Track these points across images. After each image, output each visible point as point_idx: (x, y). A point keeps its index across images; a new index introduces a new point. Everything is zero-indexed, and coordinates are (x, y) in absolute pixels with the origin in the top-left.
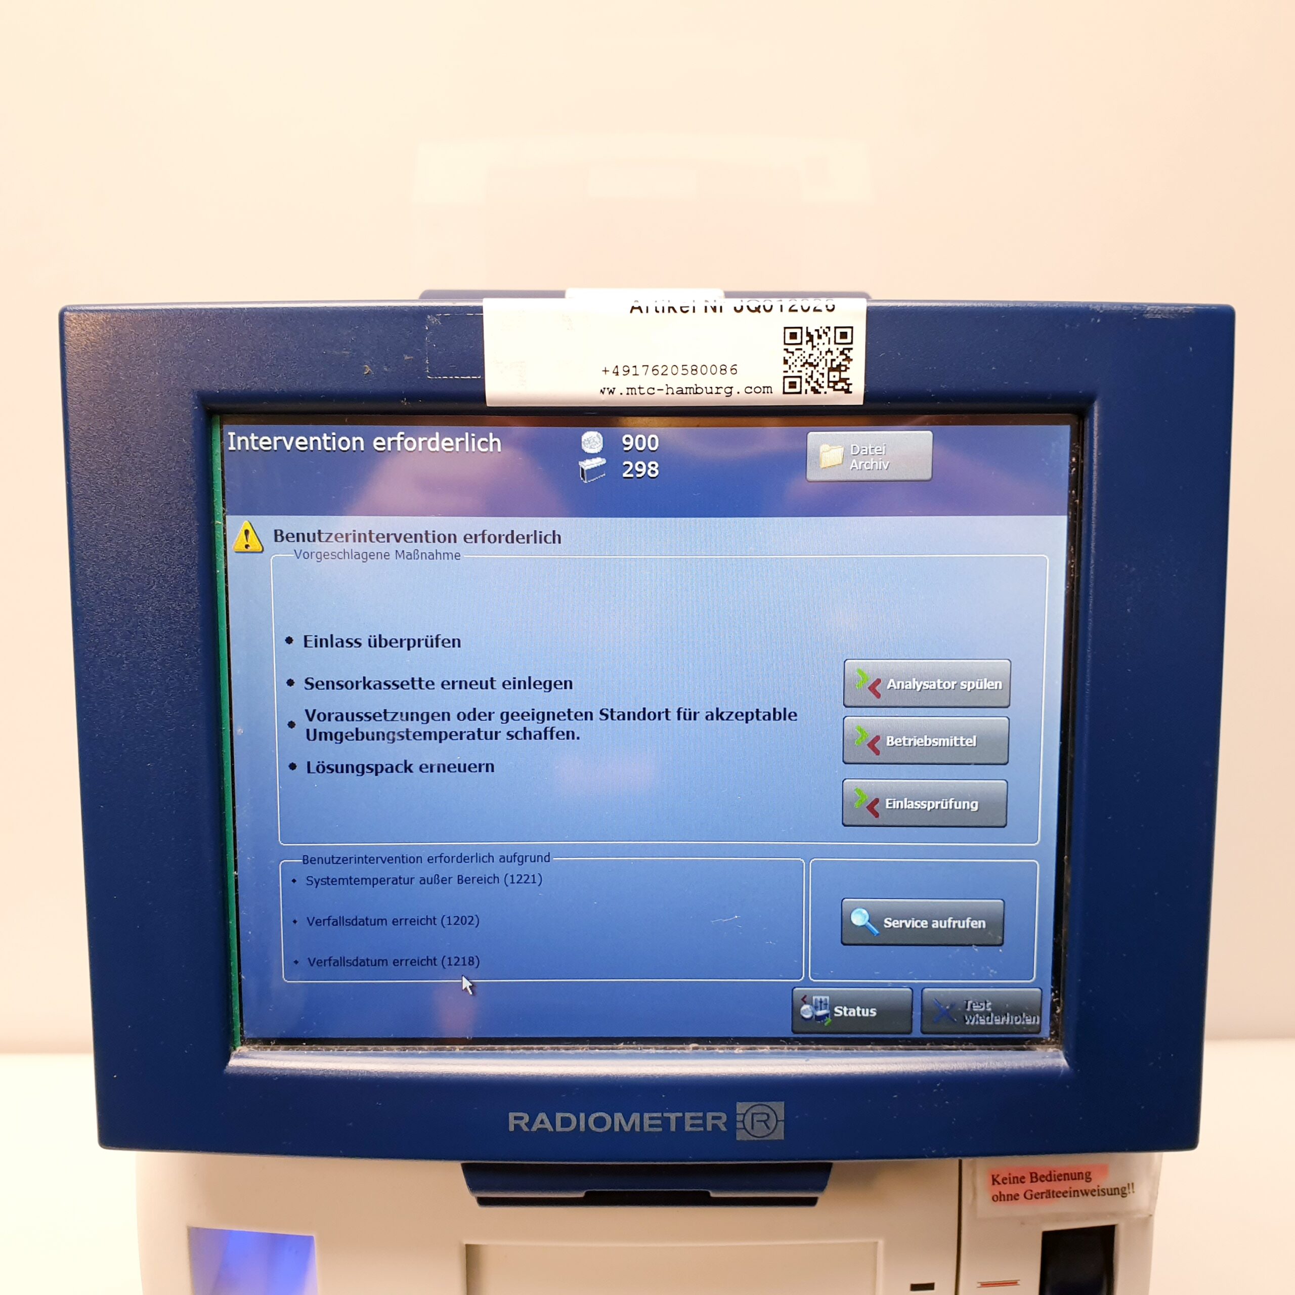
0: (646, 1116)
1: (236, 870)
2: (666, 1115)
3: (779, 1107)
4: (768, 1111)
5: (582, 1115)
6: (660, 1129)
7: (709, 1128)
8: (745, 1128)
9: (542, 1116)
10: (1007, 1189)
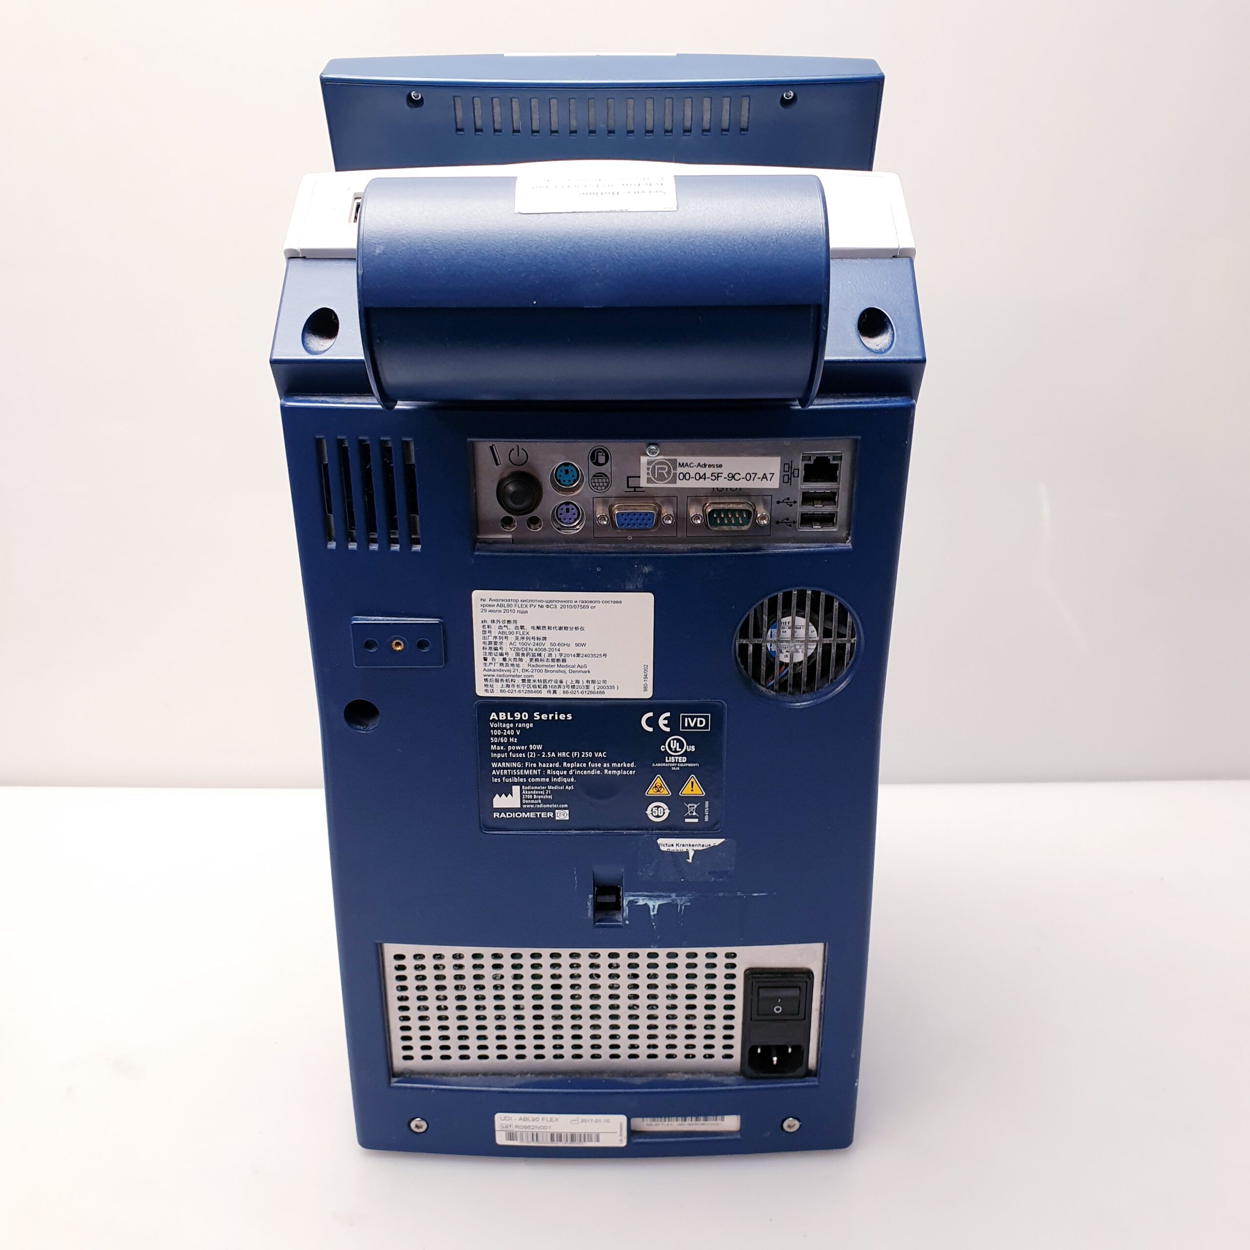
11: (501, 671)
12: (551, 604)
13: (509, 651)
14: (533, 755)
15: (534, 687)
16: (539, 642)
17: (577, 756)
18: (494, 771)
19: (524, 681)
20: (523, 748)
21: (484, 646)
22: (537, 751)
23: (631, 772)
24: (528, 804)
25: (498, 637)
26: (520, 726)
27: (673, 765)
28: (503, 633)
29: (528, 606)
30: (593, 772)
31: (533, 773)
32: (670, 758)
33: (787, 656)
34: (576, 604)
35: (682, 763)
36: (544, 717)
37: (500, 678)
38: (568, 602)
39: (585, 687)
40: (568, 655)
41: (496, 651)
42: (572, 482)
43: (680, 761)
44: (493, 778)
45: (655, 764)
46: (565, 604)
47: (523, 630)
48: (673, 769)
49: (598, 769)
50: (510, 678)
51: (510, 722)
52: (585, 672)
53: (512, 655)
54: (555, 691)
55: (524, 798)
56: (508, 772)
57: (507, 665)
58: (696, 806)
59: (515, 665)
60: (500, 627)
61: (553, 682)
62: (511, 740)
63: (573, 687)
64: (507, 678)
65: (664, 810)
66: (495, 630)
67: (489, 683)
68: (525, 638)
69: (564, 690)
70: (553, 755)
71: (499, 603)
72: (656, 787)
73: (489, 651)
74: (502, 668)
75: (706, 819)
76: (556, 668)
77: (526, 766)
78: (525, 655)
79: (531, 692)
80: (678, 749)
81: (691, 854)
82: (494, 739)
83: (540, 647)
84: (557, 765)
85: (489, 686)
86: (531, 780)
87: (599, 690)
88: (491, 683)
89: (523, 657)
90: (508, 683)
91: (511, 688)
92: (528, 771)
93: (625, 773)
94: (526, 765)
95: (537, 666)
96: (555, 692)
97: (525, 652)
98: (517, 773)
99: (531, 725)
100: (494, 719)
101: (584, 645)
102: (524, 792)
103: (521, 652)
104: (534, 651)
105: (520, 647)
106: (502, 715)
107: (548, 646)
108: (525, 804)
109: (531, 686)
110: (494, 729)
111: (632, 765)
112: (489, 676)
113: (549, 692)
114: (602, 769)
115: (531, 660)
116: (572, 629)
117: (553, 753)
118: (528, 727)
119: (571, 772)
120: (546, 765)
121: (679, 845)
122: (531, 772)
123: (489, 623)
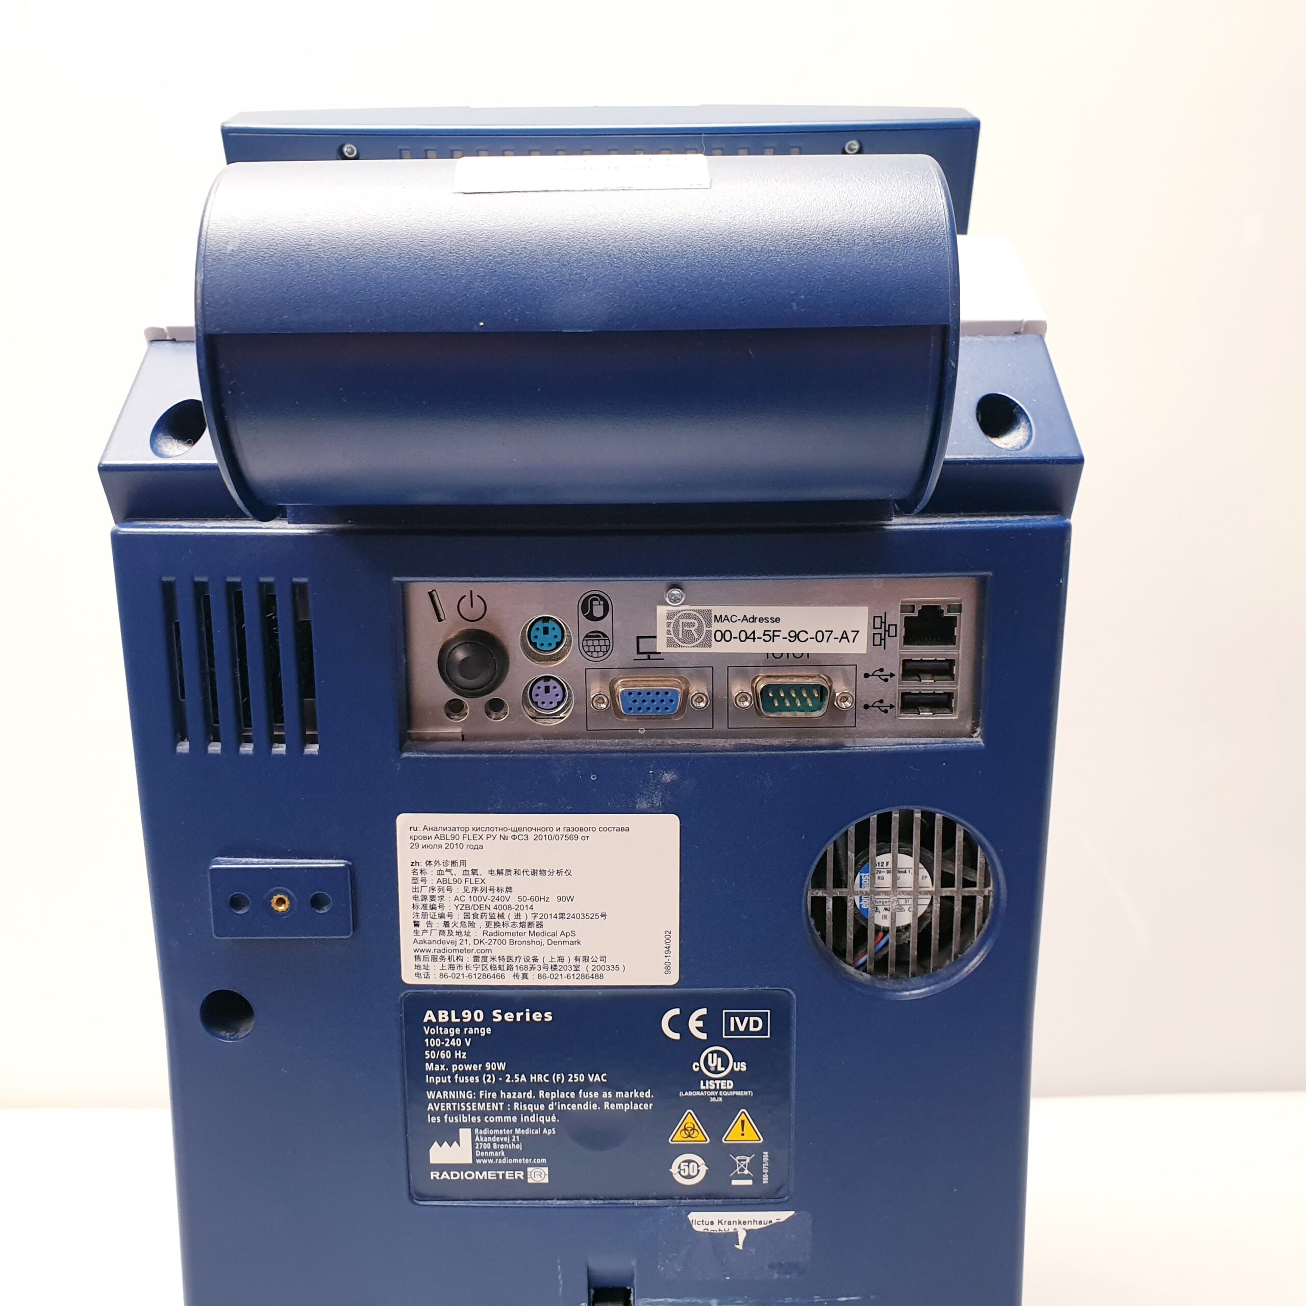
11: (441, 942)
12: (519, 833)
13: (453, 910)
14: (492, 1079)
15: (493, 968)
16: (500, 895)
17: (560, 1080)
18: (430, 1104)
19: (476, 958)
20: (475, 1067)
21: (415, 902)
22: (498, 1073)
23: (646, 1106)
24: (485, 1157)
25: (437, 889)
26: (471, 1032)
27: (712, 1093)
28: (445, 881)
29: (484, 837)
30: (586, 1107)
31: (491, 1108)
32: (707, 1082)
33: (885, 917)
34: (558, 833)
35: (727, 1090)
36: (509, 1017)
37: (439, 955)
38: (546, 829)
39: (573, 968)
40: (545, 916)
41: (434, 911)
42: (554, 646)
43: (722, 1087)
44: (429, 1116)
45: (684, 1093)
46: (541, 833)
47: (476, 876)
48: (713, 1100)
49: (593, 1101)
50: (455, 955)
51: (455, 1025)
52: (573, 943)
53: (458, 916)
54: (526, 974)
55: (477, 1148)
56: (452, 1107)
57: (450, 933)
58: (748, 1159)
59: (463, 934)
60: (440, 872)
61: (522, 960)
62: (456, 1054)
63: (554, 967)
64: (451, 955)
65: (698, 1166)
66: (432, 877)
67: (422, 963)
68: (479, 889)
69: (540, 972)
70: (523, 1078)
71: (439, 833)
72: (685, 1129)
73: (423, 911)
74: (443, 938)
75: (765, 1179)
76: (527, 938)
77: (481, 1097)
78: (479, 917)
79: (487, 976)
80: (720, 1068)
81: (742, 1236)
82: (430, 1053)
83: (503, 904)
84: (530, 1095)
85: (422, 967)
86: (488, 1119)
87: (594, 973)
88: (426, 963)
89: (475, 921)
90: (452, 963)
91: (456, 971)
92: (484, 1104)
93: (636, 1107)
94: (481, 1095)
95: (497, 934)
96: (525, 976)
97: (479, 912)
98: (466, 1108)
99: (489, 1030)
100: (429, 1021)
101: (570, 899)
102: (477, 1139)
103: (472, 912)
104: (492, 911)
105: (471, 903)
106: (443, 1014)
107: (514, 902)
108: (480, 1157)
109: (488, 967)
110: (430, 1036)
111: (648, 1094)
112: (422, 951)
113: (516, 976)
114: (600, 1101)
115: (488, 924)
116: (552, 873)
117: (523, 1076)
118: (483, 1034)
119: (551, 1107)
120: (512, 1095)
121: (723, 1222)
122: (488, 1106)
123: (423, 866)
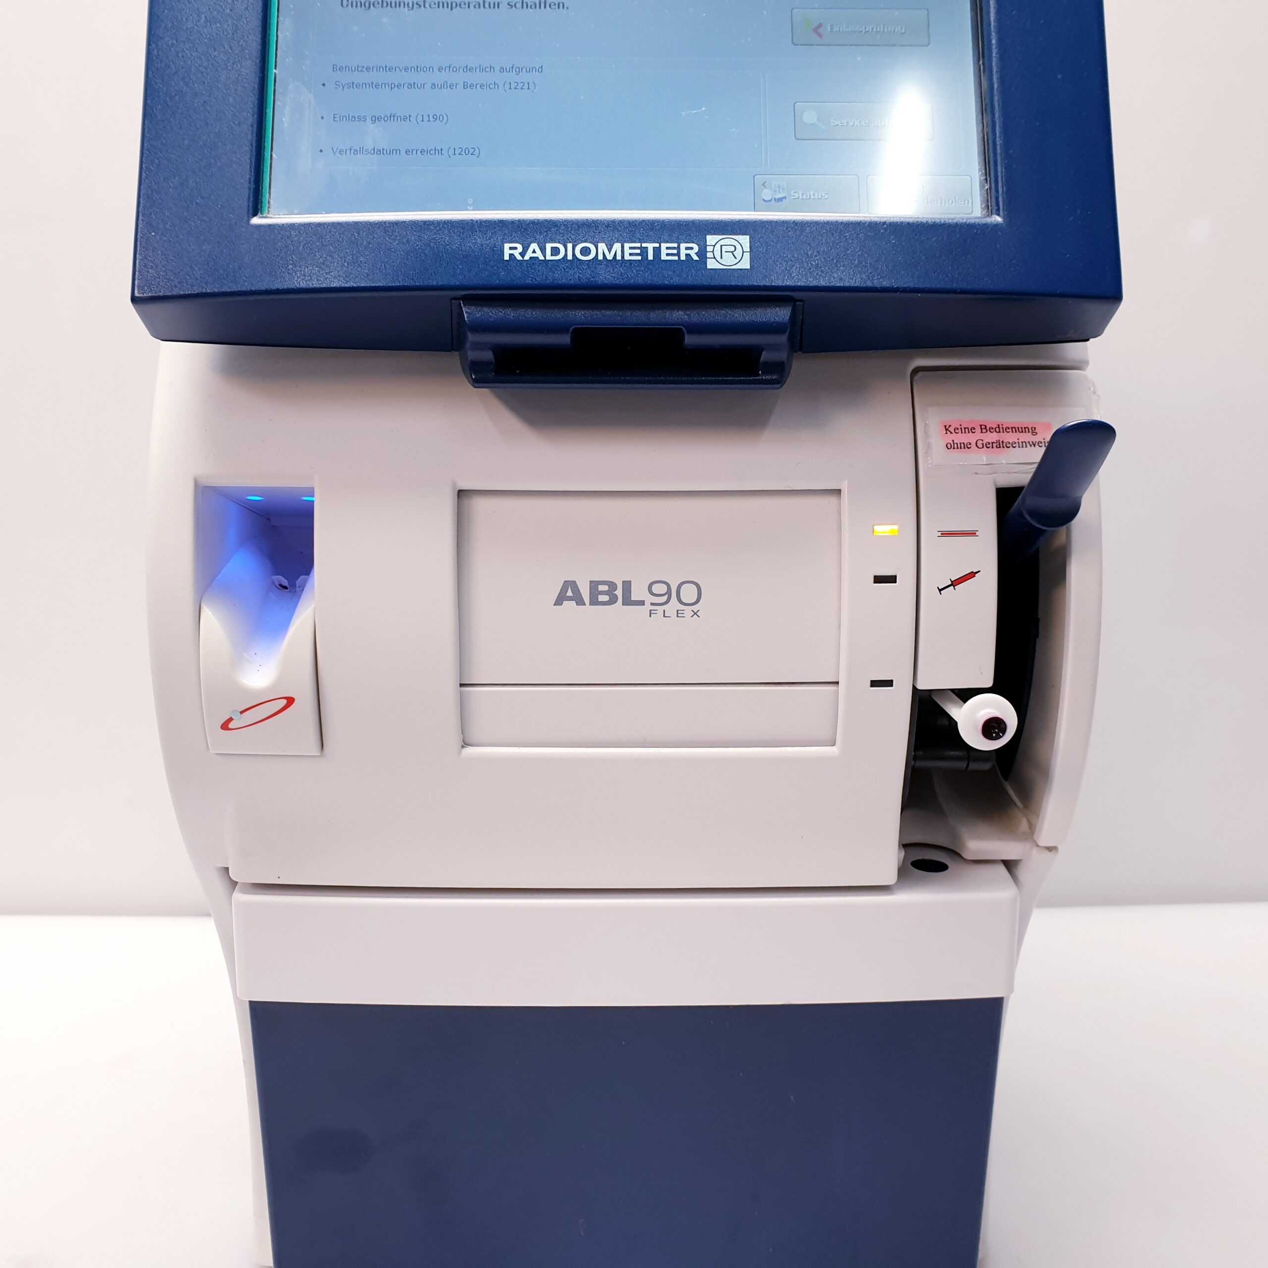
0: (627, 246)
1: (275, 68)
2: (644, 245)
3: (745, 240)
4: (735, 243)
5: (570, 246)
6: (639, 258)
7: (683, 258)
8: (714, 258)
9: (534, 246)
10: (960, 438)
